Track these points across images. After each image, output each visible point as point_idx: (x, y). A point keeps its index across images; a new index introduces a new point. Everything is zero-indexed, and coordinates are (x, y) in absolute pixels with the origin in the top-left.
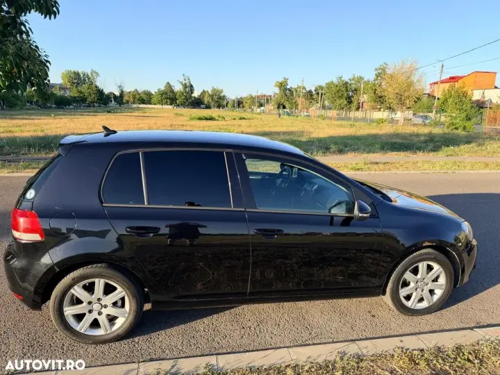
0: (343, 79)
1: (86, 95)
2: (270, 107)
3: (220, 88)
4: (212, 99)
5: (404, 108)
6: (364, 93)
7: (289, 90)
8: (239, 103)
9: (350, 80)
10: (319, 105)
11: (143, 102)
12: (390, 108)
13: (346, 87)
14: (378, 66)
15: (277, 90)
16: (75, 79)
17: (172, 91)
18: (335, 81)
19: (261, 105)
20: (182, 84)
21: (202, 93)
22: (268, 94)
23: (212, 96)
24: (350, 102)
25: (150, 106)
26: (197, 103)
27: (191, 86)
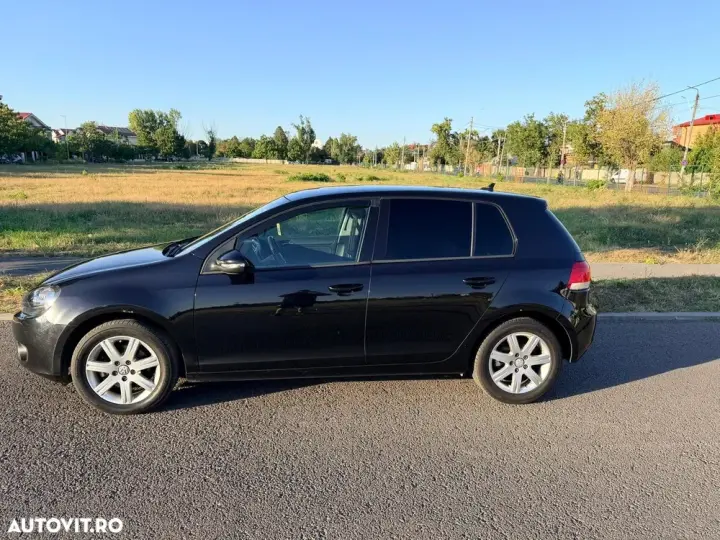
0: (534, 119)
1: (159, 143)
2: (426, 162)
3: (353, 135)
4: (341, 150)
5: (635, 163)
6: (568, 140)
7: (453, 136)
8: (380, 157)
9: (546, 121)
10: (497, 158)
11: (240, 154)
12: (609, 163)
13: (540, 132)
14: (590, 99)
15: (435, 137)
16: (148, 121)
17: (285, 140)
18: (523, 122)
19: (411, 159)
20: (297, 128)
21: (328, 143)
22: (423, 143)
23: (340, 147)
24: (545, 155)
25: (250, 160)
26: (320, 157)
27: (312, 132)
